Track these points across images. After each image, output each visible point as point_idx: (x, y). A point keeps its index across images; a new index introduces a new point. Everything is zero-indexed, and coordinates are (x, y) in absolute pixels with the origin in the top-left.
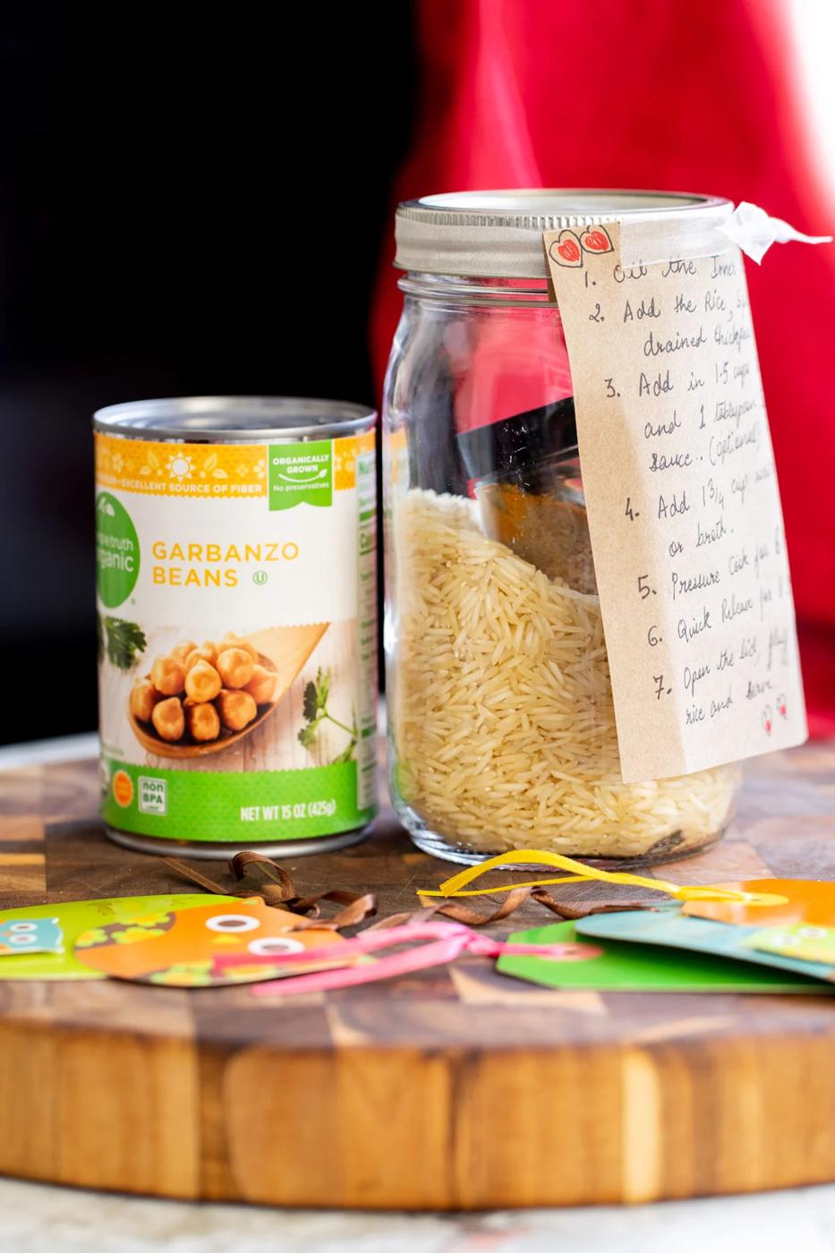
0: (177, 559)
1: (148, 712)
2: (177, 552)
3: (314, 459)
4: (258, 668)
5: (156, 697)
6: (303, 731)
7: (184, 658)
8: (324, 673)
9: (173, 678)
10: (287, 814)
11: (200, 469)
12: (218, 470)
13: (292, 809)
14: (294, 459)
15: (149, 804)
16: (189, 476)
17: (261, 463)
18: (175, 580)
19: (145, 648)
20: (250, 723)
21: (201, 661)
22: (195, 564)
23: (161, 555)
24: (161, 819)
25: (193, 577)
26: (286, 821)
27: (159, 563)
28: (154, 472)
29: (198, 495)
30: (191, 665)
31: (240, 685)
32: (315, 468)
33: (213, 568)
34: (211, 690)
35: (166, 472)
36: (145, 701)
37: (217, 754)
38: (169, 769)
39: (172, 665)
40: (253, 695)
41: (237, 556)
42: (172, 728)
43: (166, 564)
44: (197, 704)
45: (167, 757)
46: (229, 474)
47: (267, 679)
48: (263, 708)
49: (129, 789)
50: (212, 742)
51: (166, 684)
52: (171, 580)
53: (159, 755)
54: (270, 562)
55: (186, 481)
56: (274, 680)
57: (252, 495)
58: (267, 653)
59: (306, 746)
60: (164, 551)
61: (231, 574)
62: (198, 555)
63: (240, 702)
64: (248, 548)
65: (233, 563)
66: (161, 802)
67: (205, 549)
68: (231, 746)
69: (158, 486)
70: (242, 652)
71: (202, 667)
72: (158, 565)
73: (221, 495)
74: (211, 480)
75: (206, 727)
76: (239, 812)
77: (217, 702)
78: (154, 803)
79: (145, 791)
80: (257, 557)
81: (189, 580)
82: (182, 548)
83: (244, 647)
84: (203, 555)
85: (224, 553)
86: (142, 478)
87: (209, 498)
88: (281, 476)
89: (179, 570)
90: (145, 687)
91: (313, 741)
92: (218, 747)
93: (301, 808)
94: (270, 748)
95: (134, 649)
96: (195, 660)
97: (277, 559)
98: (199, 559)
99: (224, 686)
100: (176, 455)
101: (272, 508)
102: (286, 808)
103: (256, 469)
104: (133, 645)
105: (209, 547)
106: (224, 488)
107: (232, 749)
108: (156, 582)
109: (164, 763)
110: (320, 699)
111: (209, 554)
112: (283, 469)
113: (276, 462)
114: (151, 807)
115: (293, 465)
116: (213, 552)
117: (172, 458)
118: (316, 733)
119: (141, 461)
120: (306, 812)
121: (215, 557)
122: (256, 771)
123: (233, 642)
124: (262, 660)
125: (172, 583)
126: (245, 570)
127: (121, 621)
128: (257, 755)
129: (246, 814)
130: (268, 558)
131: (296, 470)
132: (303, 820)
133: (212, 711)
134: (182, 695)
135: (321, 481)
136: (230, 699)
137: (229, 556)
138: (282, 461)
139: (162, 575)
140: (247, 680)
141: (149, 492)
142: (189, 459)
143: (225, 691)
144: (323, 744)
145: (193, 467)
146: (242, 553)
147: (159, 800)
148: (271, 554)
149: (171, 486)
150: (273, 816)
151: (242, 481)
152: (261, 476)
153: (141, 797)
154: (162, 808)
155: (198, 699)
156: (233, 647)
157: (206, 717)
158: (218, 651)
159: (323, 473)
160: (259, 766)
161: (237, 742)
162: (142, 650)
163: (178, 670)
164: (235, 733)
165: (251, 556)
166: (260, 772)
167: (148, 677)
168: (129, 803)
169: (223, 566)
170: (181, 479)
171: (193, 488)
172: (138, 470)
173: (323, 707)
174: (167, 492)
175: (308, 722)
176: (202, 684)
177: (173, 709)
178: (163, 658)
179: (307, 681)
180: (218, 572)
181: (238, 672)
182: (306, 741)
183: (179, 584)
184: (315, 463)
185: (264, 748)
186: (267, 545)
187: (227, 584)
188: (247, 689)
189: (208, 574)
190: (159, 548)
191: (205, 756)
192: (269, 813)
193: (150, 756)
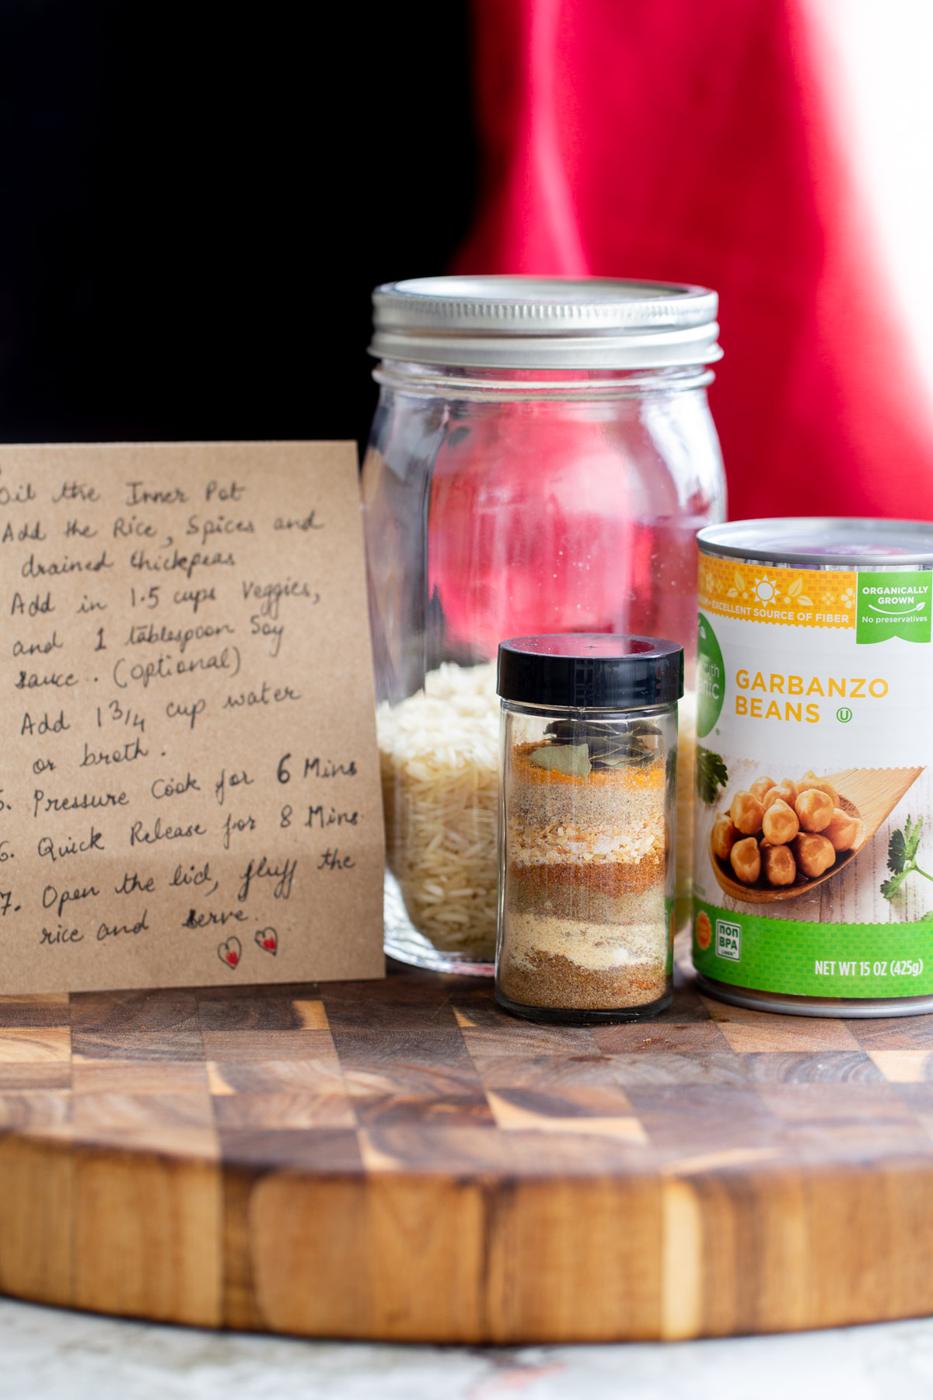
0: (759, 690)
1: (726, 851)
2: (759, 682)
3: (910, 590)
4: (838, 811)
5: (735, 835)
6: (886, 882)
7: (763, 796)
8: (915, 821)
9: (751, 815)
10: (866, 971)
11: (785, 594)
12: (804, 597)
13: (871, 967)
14: (887, 589)
15: (724, 949)
16: (773, 601)
17: (850, 591)
18: (756, 712)
19: (727, 783)
20: (828, 871)
21: (779, 800)
22: (777, 696)
23: (744, 683)
24: (735, 966)
25: (773, 710)
26: (864, 978)
27: (741, 692)
28: (740, 594)
29: (782, 622)
30: (770, 803)
31: (818, 829)
32: (911, 600)
33: (795, 700)
34: (788, 832)
35: (752, 596)
36: (725, 838)
37: (792, 902)
38: (744, 914)
39: (750, 802)
40: (832, 840)
41: (820, 690)
42: (748, 869)
43: (749, 694)
44: (774, 846)
45: (743, 900)
46: (813, 601)
47: (848, 824)
48: (843, 855)
49: (707, 931)
50: (787, 887)
51: (744, 822)
52: (752, 711)
53: (736, 898)
54: (853, 699)
55: (771, 607)
56: (856, 825)
57: (838, 626)
58: (849, 797)
59: (890, 899)
60: (747, 680)
61: (812, 709)
62: (779, 687)
63: (818, 846)
64: (832, 682)
65: (815, 698)
66: (736, 947)
67: (787, 680)
68: (807, 893)
69: (743, 610)
70: (822, 793)
71: (779, 807)
72: (740, 695)
73: (805, 624)
74: (795, 607)
75: (782, 872)
76: (814, 966)
77: (794, 846)
78: (729, 949)
79: (721, 935)
80: (842, 692)
81: (769, 713)
82: (764, 677)
83: (823, 789)
84: (785, 687)
85: (806, 686)
86: (730, 600)
87: (793, 626)
88: (870, 606)
89: (760, 701)
90: (725, 824)
91: (898, 895)
92: (794, 893)
93: (882, 966)
94: (849, 898)
95: (716, 783)
96: (773, 798)
97: (864, 696)
98: (781, 691)
99: (803, 828)
100: (761, 578)
101: (860, 641)
102: (864, 965)
103: (844, 598)
104: (716, 778)
105: (791, 678)
106: (809, 616)
107: (808, 897)
108: (738, 712)
109: (740, 906)
110: (908, 849)
111: (791, 685)
112: (873, 599)
113: (866, 591)
114: (726, 953)
115: (885, 596)
116: (795, 685)
117: (757, 581)
118: (902, 886)
119: (729, 582)
120: (887, 970)
121: (797, 689)
122: (833, 922)
123: (812, 782)
124: (844, 803)
125: (753, 714)
126: (829, 705)
127: (707, 751)
128: (835, 905)
129: (821, 968)
130: (853, 695)
131: (888, 601)
132: (883, 979)
133: (789, 855)
134: (759, 835)
135: (919, 614)
136: (808, 842)
137: (811, 689)
138: (873, 590)
139: (744, 706)
140: (827, 824)
141: (735, 616)
142: (774, 583)
143: (802, 834)
144: (910, 898)
145: (777, 592)
146: (825, 688)
147: (734, 947)
148: (856, 690)
149: (756, 610)
150: (850, 972)
151: (829, 609)
152: (849, 605)
153: (718, 941)
154: (736, 955)
155: (775, 841)
156: (814, 787)
157: (782, 861)
158: (797, 792)
159: (920, 606)
160: (837, 917)
161: (813, 889)
162: (724, 785)
163: (757, 809)
164: (812, 879)
165: (835, 692)
166: (837, 923)
167: (728, 814)
168: (707, 946)
169: (804, 700)
170: (765, 604)
171: (777, 614)
172: (727, 592)
173: (911, 858)
174: (751, 617)
175: (893, 874)
176: (779, 826)
177: (749, 849)
178: (741, 795)
179: (894, 829)
180: (800, 706)
181: (816, 814)
182: (890, 894)
183: (760, 716)
184: (910, 595)
185: (842, 898)
186: (853, 680)
187: (808, 719)
188: (827, 833)
189: (789, 706)
190: (743, 676)
191: (780, 902)
192: (845, 968)
193: (727, 897)
